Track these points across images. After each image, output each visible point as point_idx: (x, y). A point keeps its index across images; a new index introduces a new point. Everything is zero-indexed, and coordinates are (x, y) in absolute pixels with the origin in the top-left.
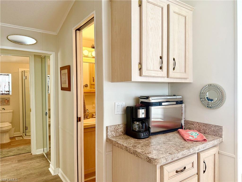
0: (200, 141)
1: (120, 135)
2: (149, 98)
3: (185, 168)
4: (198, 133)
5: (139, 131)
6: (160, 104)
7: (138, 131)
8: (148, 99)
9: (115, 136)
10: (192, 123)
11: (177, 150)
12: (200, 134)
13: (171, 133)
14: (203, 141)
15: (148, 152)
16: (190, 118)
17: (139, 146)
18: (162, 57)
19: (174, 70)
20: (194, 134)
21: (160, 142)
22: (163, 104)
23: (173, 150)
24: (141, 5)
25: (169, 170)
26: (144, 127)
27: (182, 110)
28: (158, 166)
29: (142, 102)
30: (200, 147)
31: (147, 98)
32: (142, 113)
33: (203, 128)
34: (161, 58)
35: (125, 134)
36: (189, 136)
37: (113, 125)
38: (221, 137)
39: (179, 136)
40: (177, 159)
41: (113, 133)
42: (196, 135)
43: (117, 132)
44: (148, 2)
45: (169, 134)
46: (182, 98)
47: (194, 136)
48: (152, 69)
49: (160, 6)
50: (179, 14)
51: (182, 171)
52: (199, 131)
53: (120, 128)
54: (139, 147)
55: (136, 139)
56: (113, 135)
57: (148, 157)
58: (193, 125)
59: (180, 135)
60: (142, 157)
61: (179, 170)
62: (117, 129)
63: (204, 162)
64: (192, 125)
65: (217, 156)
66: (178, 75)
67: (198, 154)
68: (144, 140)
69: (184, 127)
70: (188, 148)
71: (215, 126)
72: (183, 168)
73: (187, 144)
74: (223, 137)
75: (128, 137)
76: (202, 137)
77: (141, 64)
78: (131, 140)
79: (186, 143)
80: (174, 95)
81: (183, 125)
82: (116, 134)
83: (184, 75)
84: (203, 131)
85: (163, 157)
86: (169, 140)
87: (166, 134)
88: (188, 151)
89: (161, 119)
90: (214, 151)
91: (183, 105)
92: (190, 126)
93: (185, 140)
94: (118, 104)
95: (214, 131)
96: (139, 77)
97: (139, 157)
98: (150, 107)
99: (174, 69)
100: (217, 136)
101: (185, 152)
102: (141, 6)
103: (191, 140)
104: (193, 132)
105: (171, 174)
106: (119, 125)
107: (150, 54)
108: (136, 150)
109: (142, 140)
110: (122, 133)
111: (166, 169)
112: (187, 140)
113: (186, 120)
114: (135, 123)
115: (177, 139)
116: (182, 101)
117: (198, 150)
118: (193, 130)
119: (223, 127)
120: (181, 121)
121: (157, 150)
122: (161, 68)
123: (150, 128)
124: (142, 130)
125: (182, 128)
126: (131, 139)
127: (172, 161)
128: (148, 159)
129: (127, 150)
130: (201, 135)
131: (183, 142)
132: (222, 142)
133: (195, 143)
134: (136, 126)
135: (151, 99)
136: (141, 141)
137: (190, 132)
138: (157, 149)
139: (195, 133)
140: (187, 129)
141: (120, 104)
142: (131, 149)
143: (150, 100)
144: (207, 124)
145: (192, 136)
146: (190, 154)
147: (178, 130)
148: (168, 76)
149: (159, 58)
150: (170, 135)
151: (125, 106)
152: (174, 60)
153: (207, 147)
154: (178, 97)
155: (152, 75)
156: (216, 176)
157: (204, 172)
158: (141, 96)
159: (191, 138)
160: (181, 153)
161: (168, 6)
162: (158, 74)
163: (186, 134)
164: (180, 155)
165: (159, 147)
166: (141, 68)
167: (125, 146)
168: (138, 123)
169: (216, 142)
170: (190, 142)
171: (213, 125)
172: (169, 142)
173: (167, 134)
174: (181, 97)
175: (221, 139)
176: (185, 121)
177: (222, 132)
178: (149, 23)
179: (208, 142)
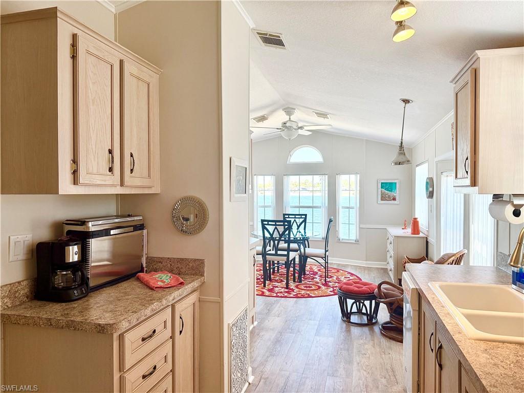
0: (174, 286)
1: (22, 303)
2: (86, 223)
3: (154, 331)
4: (169, 275)
5: (68, 288)
6: (106, 233)
7: (63, 287)
8: (85, 225)
9: (10, 306)
10: (160, 260)
11: (144, 305)
12: (174, 275)
13: (124, 282)
14: (179, 285)
15: (96, 317)
16: (156, 253)
17: (75, 312)
18: (112, 150)
19: (131, 173)
20: (164, 278)
21: (112, 299)
22: (112, 232)
23: (137, 305)
24: (76, 56)
25: (132, 338)
26: (78, 279)
27: (143, 240)
28: (115, 336)
29: (69, 232)
30: (176, 294)
31: (83, 222)
32: (73, 254)
33: (177, 266)
34: (110, 152)
35: (33, 300)
36: (158, 281)
37: (7, 285)
38: (202, 275)
39: (139, 285)
40: (145, 318)
41: (5, 301)
42: (168, 278)
43: (16, 297)
44: (88, 52)
45: (122, 284)
46: (143, 219)
47: (165, 280)
48: (95, 171)
49: (108, 62)
50: (139, 79)
51: (151, 336)
52: (171, 271)
53: (21, 288)
54: (76, 314)
55: (63, 304)
56: (7, 306)
57: (99, 325)
58: (162, 263)
59: (142, 282)
60: (87, 327)
61: (145, 336)
62: (16, 292)
63: (181, 318)
64: (160, 264)
65: (197, 305)
66: (138, 182)
67: (173, 306)
68: (80, 302)
69: (145, 269)
70: (160, 299)
71: (195, 260)
72: (151, 333)
73: (156, 294)
74: (205, 274)
75: (44, 302)
76: (177, 279)
77: (77, 163)
78: (52, 306)
79: (154, 292)
80: (129, 216)
81: (144, 265)
82: (12, 303)
83: (146, 182)
84: (176, 271)
85: (124, 319)
86: (126, 294)
87: (117, 285)
88: (160, 304)
89: (108, 260)
90: (193, 298)
91: (145, 231)
92: (156, 265)
93: (152, 289)
94: (18, 240)
95: (192, 268)
96: (73, 186)
97: (80, 328)
98: (88, 240)
99: (132, 170)
100: (197, 275)
101: (156, 305)
102: (75, 58)
103: (161, 287)
104: (162, 275)
105: (135, 345)
106: (19, 283)
107: (92, 145)
108: (72, 319)
109: (75, 302)
110: (27, 297)
111: (128, 337)
112: (156, 288)
113: (150, 256)
114: (58, 273)
115: (139, 290)
116: (143, 224)
117: (173, 300)
118: (162, 271)
119: (205, 260)
120: (141, 259)
121: (111, 311)
122: (111, 170)
123: (88, 278)
124: (74, 284)
125: (142, 271)
126: (50, 305)
127: (138, 322)
128: (98, 327)
129: (51, 325)
130: (174, 277)
131: (150, 292)
132: (203, 283)
133: (167, 290)
134: (60, 279)
135: (90, 224)
136: (75, 305)
137: (157, 276)
138: (109, 310)
139: (166, 275)
140: (150, 272)
141: (21, 238)
142: (60, 320)
143: (89, 227)
144: (182, 259)
145: (162, 281)
146: (162, 307)
147: (137, 275)
148: (122, 184)
149: (107, 152)
150: (124, 285)
151: (31, 242)
152: (132, 156)
153: (185, 294)
154: (136, 218)
155: (96, 182)
156: (196, 336)
157: (181, 332)
158: (67, 220)
159: (160, 284)
160: (150, 309)
161: (121, 62)
162: (105, 181)
163: (150, 279)
164: (148, 312)
165: (112, 306)
166: (77, 171)
167: (46, 319)
168: (65, 273)
169: (196, 284)
170: (160, 290)
171: (191, 260)
172: (126, 297)
173: (119, 285)
174: (141, 218)
175: (202, 278)
176: (147, 258)
177: (203, 267)
178: (89, 91)
179: (186, 285)
